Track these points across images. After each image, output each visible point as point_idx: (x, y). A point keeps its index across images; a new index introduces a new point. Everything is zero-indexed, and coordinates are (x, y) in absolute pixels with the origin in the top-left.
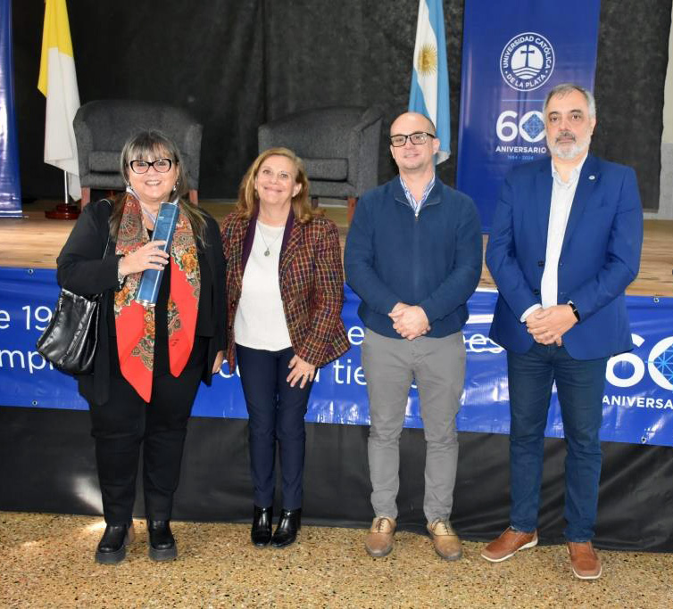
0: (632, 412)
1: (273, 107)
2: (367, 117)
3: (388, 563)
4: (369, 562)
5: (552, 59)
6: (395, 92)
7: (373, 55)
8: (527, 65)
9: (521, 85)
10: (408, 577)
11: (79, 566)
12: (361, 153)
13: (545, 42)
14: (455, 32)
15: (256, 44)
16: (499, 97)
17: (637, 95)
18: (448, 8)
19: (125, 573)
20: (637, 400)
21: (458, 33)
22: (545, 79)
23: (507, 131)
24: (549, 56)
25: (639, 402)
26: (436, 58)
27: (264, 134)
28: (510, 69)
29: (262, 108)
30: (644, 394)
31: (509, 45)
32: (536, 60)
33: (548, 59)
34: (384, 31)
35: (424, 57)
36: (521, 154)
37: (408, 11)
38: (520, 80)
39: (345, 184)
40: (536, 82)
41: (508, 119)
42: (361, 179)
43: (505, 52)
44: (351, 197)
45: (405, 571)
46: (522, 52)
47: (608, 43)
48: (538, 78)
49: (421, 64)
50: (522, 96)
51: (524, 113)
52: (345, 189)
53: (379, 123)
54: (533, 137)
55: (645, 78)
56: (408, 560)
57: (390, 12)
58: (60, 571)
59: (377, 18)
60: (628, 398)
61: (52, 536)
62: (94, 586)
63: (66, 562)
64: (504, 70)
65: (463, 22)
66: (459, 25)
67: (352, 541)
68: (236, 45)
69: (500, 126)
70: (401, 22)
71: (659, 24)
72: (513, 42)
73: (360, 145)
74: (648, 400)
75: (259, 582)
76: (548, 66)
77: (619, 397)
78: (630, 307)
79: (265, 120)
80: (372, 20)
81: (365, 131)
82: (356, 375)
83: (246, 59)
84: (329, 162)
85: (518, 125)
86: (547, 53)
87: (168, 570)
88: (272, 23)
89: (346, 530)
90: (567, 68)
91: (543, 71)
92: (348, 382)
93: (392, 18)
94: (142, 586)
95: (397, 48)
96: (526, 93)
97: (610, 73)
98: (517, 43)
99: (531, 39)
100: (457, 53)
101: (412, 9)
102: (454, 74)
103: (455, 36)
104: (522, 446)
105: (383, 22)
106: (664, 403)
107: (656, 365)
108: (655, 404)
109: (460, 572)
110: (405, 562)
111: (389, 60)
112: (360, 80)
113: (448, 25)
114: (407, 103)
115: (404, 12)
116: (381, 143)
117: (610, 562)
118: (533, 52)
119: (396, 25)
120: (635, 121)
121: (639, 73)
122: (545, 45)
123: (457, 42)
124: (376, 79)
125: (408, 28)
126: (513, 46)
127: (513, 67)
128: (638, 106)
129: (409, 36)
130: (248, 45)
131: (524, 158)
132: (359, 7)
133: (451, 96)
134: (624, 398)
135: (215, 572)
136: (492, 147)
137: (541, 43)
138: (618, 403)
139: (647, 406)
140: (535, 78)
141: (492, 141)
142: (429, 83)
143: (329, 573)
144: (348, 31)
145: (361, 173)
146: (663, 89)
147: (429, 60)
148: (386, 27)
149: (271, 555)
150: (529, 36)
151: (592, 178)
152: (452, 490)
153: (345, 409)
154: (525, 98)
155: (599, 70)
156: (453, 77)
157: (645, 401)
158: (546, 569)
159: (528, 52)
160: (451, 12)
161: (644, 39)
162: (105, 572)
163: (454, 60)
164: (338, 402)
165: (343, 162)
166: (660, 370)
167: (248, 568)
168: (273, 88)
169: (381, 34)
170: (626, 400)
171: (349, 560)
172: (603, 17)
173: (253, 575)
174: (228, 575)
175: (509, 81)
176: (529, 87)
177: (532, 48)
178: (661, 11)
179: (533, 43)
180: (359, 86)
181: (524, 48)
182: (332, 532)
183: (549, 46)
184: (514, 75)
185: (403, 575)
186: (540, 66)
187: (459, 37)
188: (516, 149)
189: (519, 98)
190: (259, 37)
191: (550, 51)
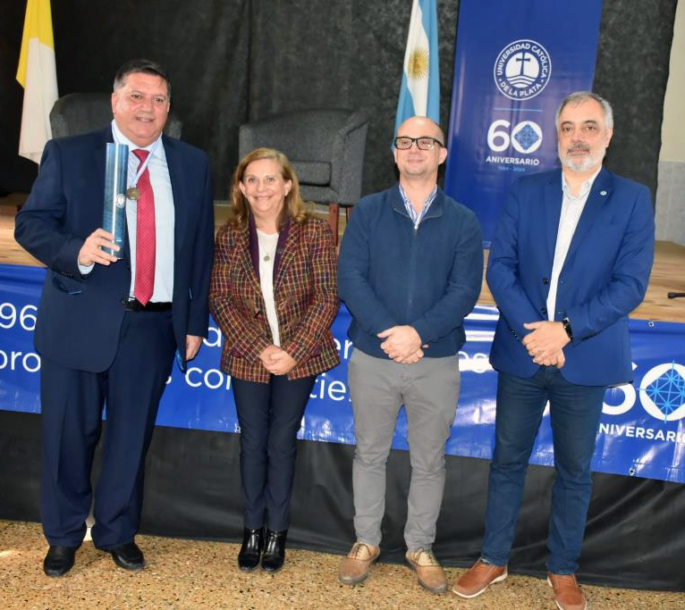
0: (620, 441)
1: (256, 106)
2: (353, 121)
3: (356, 590)
4: (335, 588)
5: (548, 68)
6: (384, 96)
7: (362, 57)
8: (522, 74)
9: (515, 93)
10: (376, 607)
11: (31, 577)
12: (346, 157)
13: (542, 50)
14: (449, 37)
15: (241, 42)
16: (491, 105)
17: (634, 110)
18: (442, 12)
19: (79, 587)
20: (626, 429)
21: (452, 37)
22: (540, 88)
23: (499, 141)
24: (545, 64)
25: (628, 431)
26: (427, 62)
27: (245, 134)
28: (504, 77)
29: (245, 108)
30: (634, 423)
31: (504, 52)
32: (532, 69)
33: (545, 68)
34: (374, 32)
35: (415, 60)
36: (512, 166)
37: (401, 12)
38: (514, 89)
39: (327, 189)
40: (531, 91)
41: (500, 128)
42: (343, 185)
43: (500, 59)
44: (333, 203)
45: (373, 600)
46: (518, 60)
47: (607, 54)
48: (534, 88)
49: (412, 68)
50: (516, 105)
51: (517, 123)
52: (327, 194)
53: (365, 126)
54: (526, 148)
55: (643, 91)
56: (376, 588)
57: (381, 13)
58: (12, 582)
59: (367, 19)
60: (617, 426)
61: (5, 544)
62: (46, 600)
63: (18, 573)
64: (498, 77)
65: (457, 26)
66: (452, 30)
67: (318, 565)
68: (221, 42)
69: (492, 135)
70: (392, 24)
71: (660, 37)
72: (508, 48)
73: (344, 149)
74: (638, 429)
75: (218, 605)
76: (544, 75)
77: (608, 425)
78: (633, 332)
79: (246, 120)
80: (362, 20)
81: (351, 135)
82: (330, 390)
83: (229, 57)
84: (312, 165)
85: (510, 134)
86: (544, 62)
87: (124, 586)
88: (259, 20)
89: (312, 553)
90: (563, 78)
91: (538, 80)
92: (322, 396)
93: (383, 19)
94: (95, 602)
95: (386, 51)
96: (520, 102)
97: (608, 85)
98: (512, 50)
99: (527, 47)
100: (450, 58)
101: (404, 11)
102: (445, 80)
103: (448, 41)
104: (505, 474)
105: (374, 23)
106: (655, 434)
107: (648, 393)
108: (645, 434)
109: (431, 603)
110: (373, 590)
111: (379, 62)
112: (346, 82)
113: (441, 28)
114: (396, 108)
115: (396, 14)
116: (366, 147)
117: (591, 600)
118: (529, 60)
119: (387, 27)
120: (632, 136)
121: (638, 87)
122: (542, 53)
123: (450, 47)
124: (364, 82)
125: (400, 30)
126: (508, 53)
127: (508, 74)
128: (635, 121)
129: (400, 38)
130: (234, 42)
131: (515, 169)
132: (349, 7)
133: (442, 102)
134: (613, 426)
135: (173, 591)
136: (482, 157)
137: (538, 51)
138: (606, 431)
139: (637, 436)
140: (530, 86)
141: (482, 151)
142: (419, 87)
143: (293, 598)
144: (337, 31)
145: (344, 179)
146: (662, 104)
147: (420, 63)
148: (376, 28)
149: (233, 577)
150: (525, 43)
151: (604, 193)
152: (436, 519)
153: (317, 425)
154: (519, 107)
155: (596, 81)
156: (444, 82)
157: (635, 431)
158: (523, 605)
159: (523, 60)
160: (445, 16)
161: (645, 51)
162: (57, 586)
163: (447, 65)
164: (311, 417)
165: (327, 166)
166: (652, 398)
167: (207, 589)
168: (256, 88)
169: (371, 36)
170: (615, 428)
171: (314, 584)
172: (603, 27)
173: (212, 596)
174: (186, 595)
175: (502, 88)
176: (524, 96)
177: (528, 55)
178: (663, 24)
179: (529, 51)
180: (346, 88)
181: (520, 55)
182: (298, 555)
183: (545, 55)
184: (508, 83)
185: (371, 604)
186: (536, 76)
187: (452, 41)
188: (507, 160)
189: (512, 107)
190: (244, 35)
191: (547, 60)
